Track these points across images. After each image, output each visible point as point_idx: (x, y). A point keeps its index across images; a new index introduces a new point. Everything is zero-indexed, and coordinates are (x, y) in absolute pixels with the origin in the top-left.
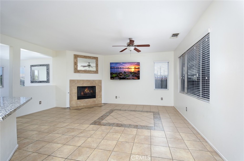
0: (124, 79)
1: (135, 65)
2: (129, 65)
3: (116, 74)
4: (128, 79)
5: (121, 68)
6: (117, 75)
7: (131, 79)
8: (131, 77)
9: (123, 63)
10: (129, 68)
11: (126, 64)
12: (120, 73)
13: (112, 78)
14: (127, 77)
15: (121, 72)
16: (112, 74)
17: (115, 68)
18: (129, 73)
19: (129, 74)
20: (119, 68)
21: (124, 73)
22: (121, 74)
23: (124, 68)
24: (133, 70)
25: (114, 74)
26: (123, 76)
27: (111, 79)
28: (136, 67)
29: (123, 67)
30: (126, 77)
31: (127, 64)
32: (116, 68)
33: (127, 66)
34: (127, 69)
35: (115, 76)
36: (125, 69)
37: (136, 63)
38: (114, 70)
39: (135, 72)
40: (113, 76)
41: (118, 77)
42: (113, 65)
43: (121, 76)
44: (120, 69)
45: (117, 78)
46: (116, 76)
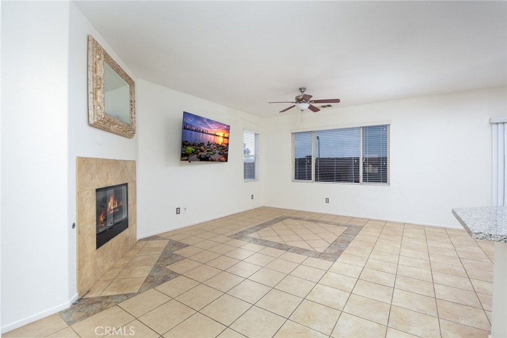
0: (206, 159)
1: (224, 131)
2: (216, 127)
3: (193, 145)
4: (212, 160)
5: (203, 132)
6: (196, 150)
7: (217, 161)
8: (217, 156)
9: (208, 120)
10: (216, 134)
11: (213, 123)
12: (201, 146)
13: (185, 156)
14: (212, 154)
15: (204, 142)
16: (185, 145)
17: (192, 130)
18: (215, 146)
19: (215, 148)
20: (199, 132)
21: (208, 147)
22: (202, 148)
23: (209, 134)
24: (220, 141)
25: (189, 145)
26: (205, 153)
27: (183, 158)
28: (225, 136)
29: (206, 129)
30: (210, 157)
31: (214, 125)
32: (195, 131)
33: (213, 129)
34: (213, 136)
35: (191, 152)
36: (210, 136)
37: (225, 127)
38: (191, 134)
39: (223, 146)
40: (187, 152)
41: (198, 153)
42: (190, 121)
43: (202, 151)
44: (201, 134)
45: (195, 156)
46: (193, 152)
